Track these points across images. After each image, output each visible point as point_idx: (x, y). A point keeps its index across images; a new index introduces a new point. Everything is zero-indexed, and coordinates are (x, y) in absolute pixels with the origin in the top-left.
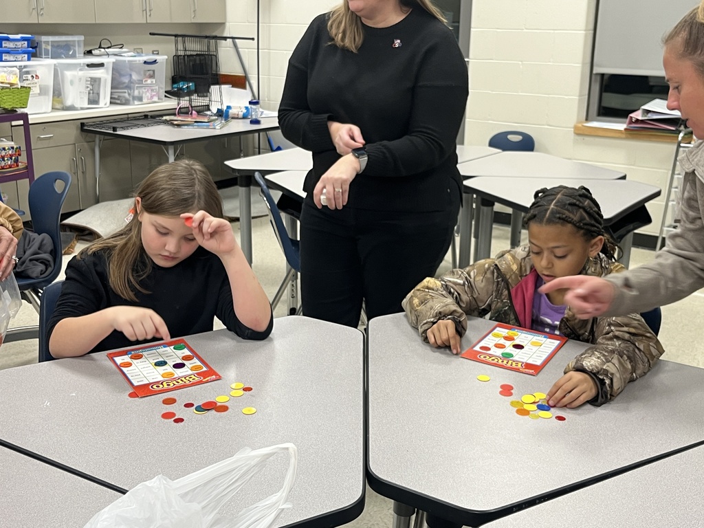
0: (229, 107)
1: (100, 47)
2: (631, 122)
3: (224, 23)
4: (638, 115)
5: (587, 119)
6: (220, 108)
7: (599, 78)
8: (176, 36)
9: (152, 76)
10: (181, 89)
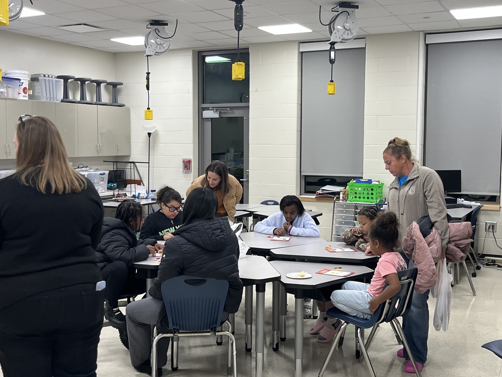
0: (139, 194)
1: (78, 168)
2: (317, 195)
3: (130, 156)
4: (320, 192)
5: (300, 195)
6: (134, 194)
7: (304, 177)
8: (114, 162)
9: (102, 181)
10: (111, 187)
